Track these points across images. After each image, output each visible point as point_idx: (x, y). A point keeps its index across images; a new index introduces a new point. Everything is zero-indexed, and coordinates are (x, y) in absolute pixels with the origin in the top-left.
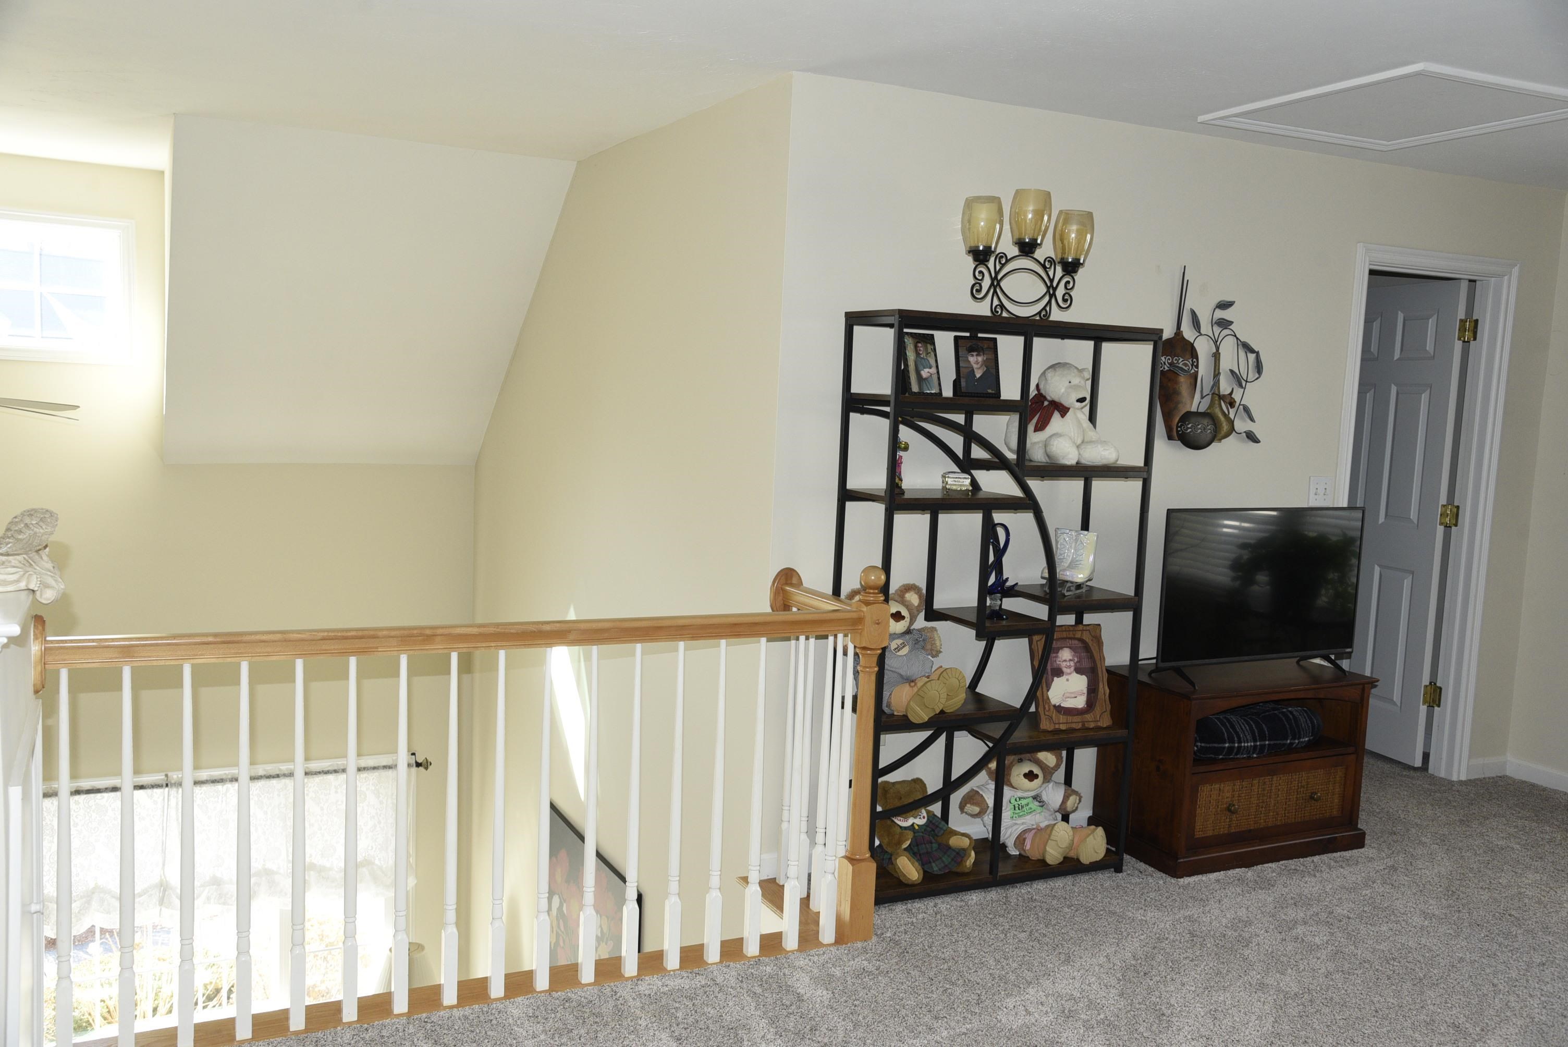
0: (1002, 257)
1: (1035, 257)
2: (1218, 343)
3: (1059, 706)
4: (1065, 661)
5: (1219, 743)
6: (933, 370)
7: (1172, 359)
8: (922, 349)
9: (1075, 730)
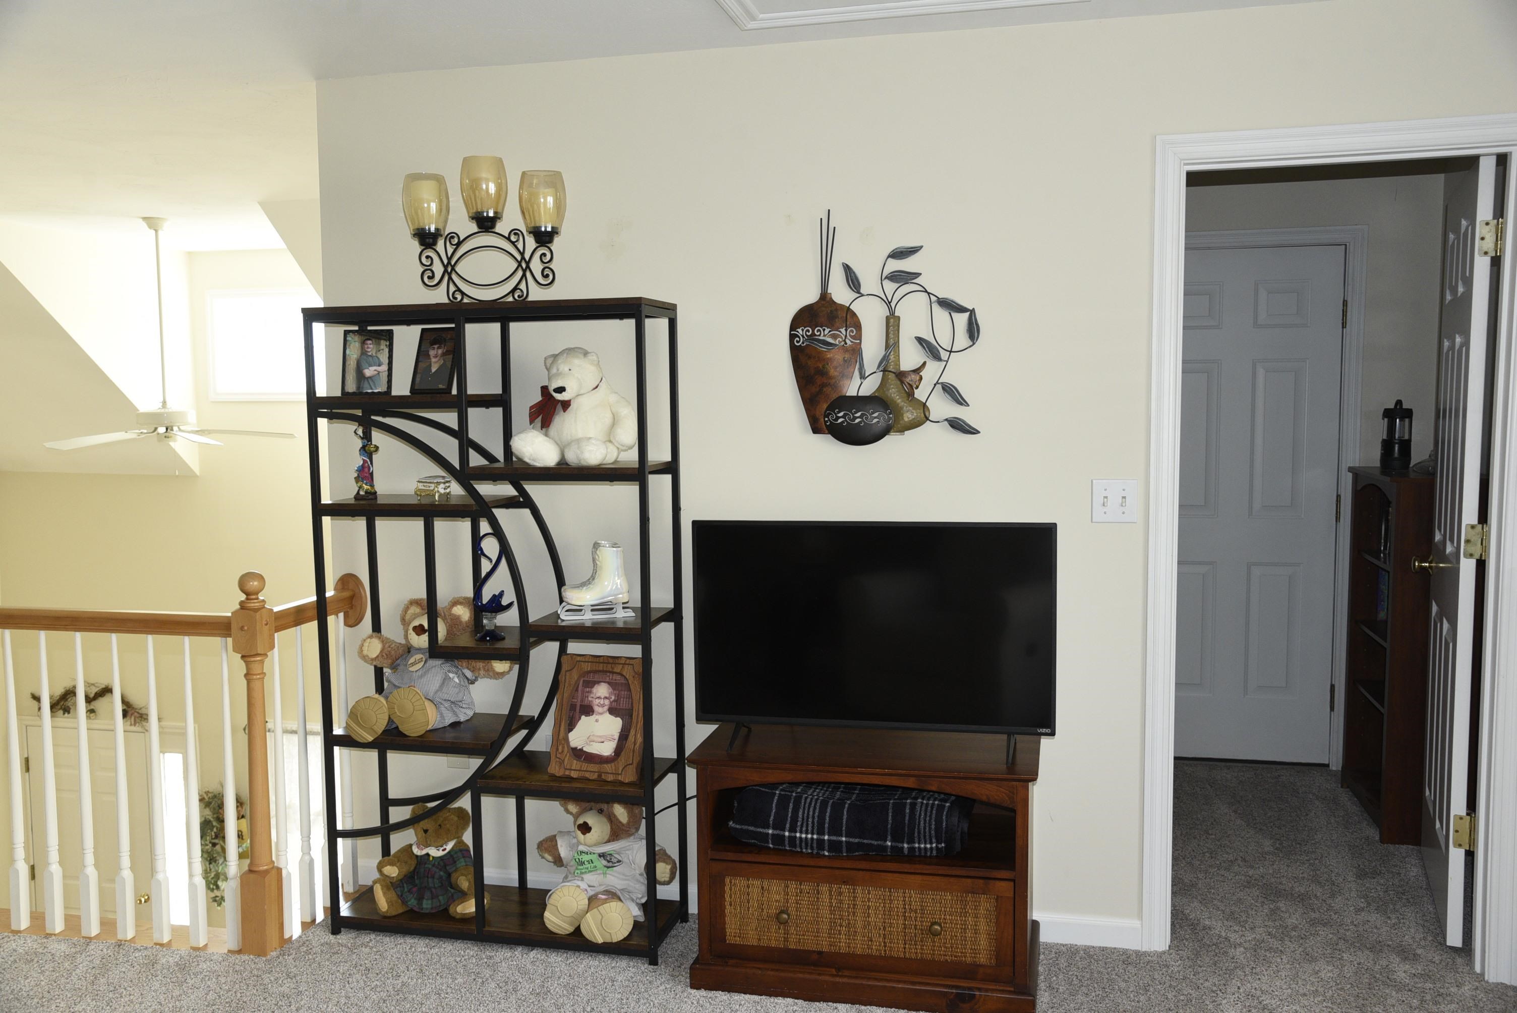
0: (453, 237)
1: (496, 231)
2: (893, 305)
3: (581, 750)
4: (599, 698)
5: (756, 826)
6: (384, 368)
7: (813, 331)
8: (371, 346)
9: (589, 780)
